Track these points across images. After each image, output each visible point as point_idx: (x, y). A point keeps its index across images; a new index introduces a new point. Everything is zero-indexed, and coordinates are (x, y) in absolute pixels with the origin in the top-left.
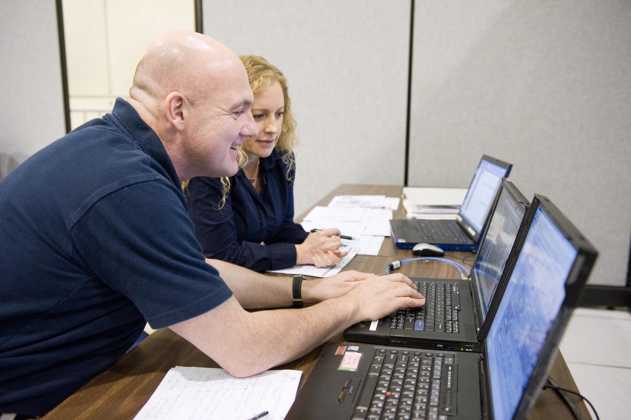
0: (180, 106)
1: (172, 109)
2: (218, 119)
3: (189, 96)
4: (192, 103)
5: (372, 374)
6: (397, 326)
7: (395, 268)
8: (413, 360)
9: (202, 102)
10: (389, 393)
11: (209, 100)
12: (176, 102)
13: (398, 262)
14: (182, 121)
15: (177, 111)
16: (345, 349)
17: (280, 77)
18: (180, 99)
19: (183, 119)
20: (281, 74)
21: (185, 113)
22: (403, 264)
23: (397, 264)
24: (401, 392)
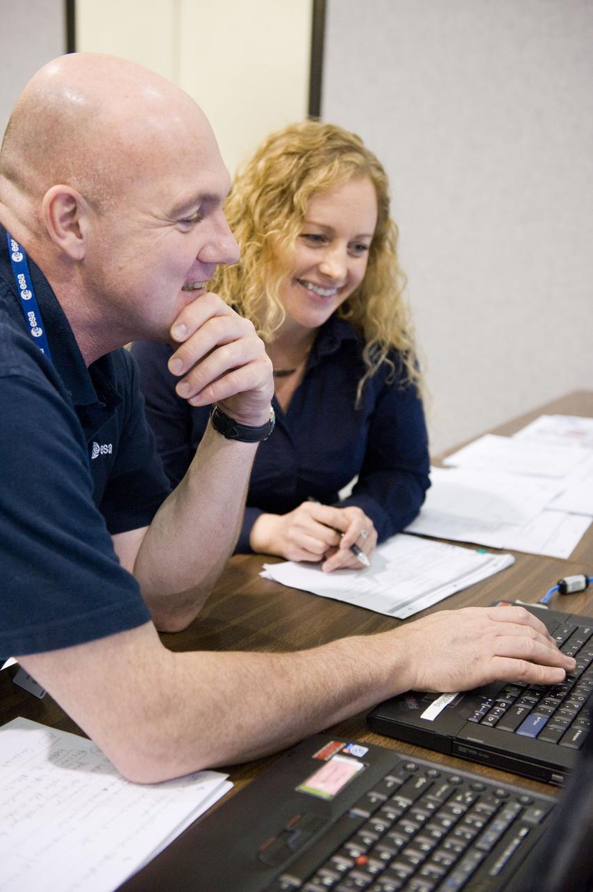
0: (74, 212)
1: (57, 219)
2: (146, 235)
3: (86, 192)
4: (95, 205)
5: (358, 812)
6: (483, 718)
7: (570, 589)
8: (459, 798)
9: (113, 203)
10: (362, 860)
11: (124, 199)
12: (64, 205)
13: (582, 579)
14: (79, 241)
15: (68, 222)
16: (338, 750)
17: (377, 174)
18: (70, 199)
19: (80, 237)
20: (380, 169)
21: (84, 224)
22: (591, 585)
23: (579, 583)
24: (388, 863)
